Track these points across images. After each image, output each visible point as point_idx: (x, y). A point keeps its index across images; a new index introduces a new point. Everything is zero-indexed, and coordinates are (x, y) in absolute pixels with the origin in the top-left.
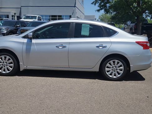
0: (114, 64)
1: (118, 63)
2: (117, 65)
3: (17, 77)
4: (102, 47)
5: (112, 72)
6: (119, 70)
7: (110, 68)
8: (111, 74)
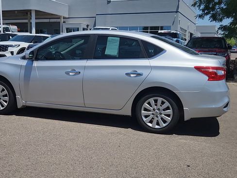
0: (156, 105)
1: (163, 103)
2: (161, 106)
3: (14, 117)
4: (135, 75)
5: (153, 118)
6: (165, 115)
7: (150, 111)
8: (151, 122)
